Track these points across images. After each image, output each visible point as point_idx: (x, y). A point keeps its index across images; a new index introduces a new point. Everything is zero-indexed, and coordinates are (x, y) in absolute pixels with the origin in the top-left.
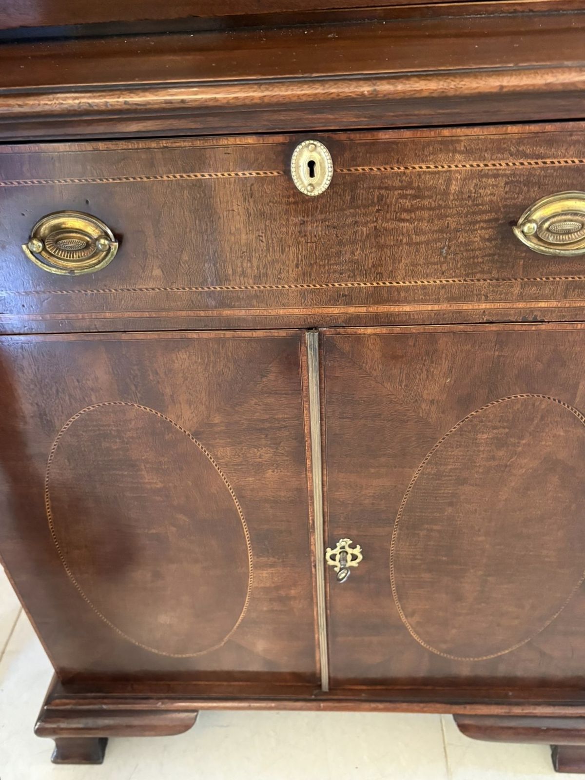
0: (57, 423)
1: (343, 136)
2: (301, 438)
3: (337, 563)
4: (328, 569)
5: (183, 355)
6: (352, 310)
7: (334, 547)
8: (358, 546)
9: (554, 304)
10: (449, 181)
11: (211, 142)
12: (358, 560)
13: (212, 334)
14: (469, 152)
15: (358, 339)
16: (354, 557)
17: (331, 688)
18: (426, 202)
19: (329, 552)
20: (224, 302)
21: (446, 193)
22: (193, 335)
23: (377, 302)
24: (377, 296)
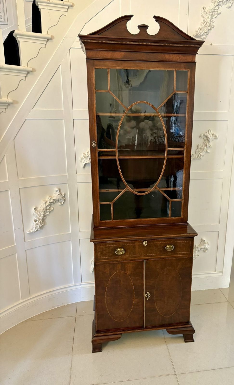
0: (112, 274)
1: (148, 240)
2: (143, 275)
3: (147, 297)
4: (146, 298)
5: (130, 264)
6: (149, 257)
8: (150, 293)
9: (170, 256)
11: (136, 241)
12: (150, 296)
13: (133, 261)
14: (159, 241)
15: (150, 261)
16: (149, 295)
17: (145, 327)
18: (156, 246)
19: (146, 295)
20: (135, 257)
21: (158, 245)
22: (131, 261)
23: (152, 256)
24: (151, 256)
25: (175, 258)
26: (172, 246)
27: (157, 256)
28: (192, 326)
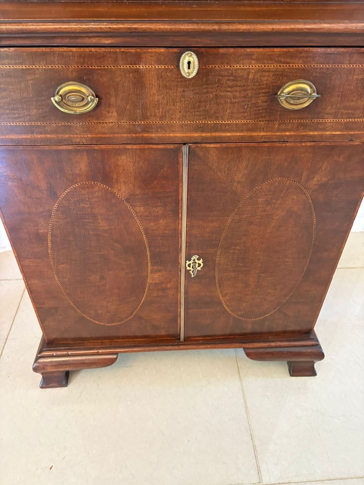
0: (59, 193)
1: (203, 50)
2: (177, 202)
3: (191, 268)
4: (187, 272)
5: (124, 157)
6: (204, 135)
7: (190, 260)
8: (202, 259)
9: (292, 133)
10: (249, 73)
11: (145, 50)
12: (201, 266)
13: (138, 146)
14: (258, 60)
15: (207, 149)
16: (199, 265)
17: (185, 340)
18: (238, 83)
19: (188, 263)
20: (146, 129)
21: (247, 79)
22: (129, 147)
23: (216, 131)
24: (216, 128)
25: (308, 144)
26: (311, 87)
27: (238, 128)
28: (318, 345)
